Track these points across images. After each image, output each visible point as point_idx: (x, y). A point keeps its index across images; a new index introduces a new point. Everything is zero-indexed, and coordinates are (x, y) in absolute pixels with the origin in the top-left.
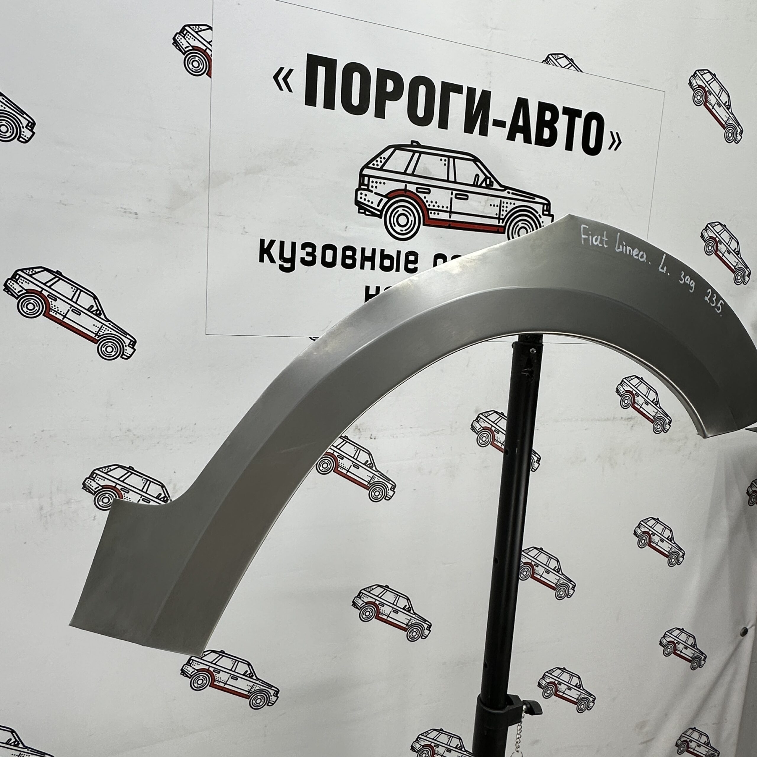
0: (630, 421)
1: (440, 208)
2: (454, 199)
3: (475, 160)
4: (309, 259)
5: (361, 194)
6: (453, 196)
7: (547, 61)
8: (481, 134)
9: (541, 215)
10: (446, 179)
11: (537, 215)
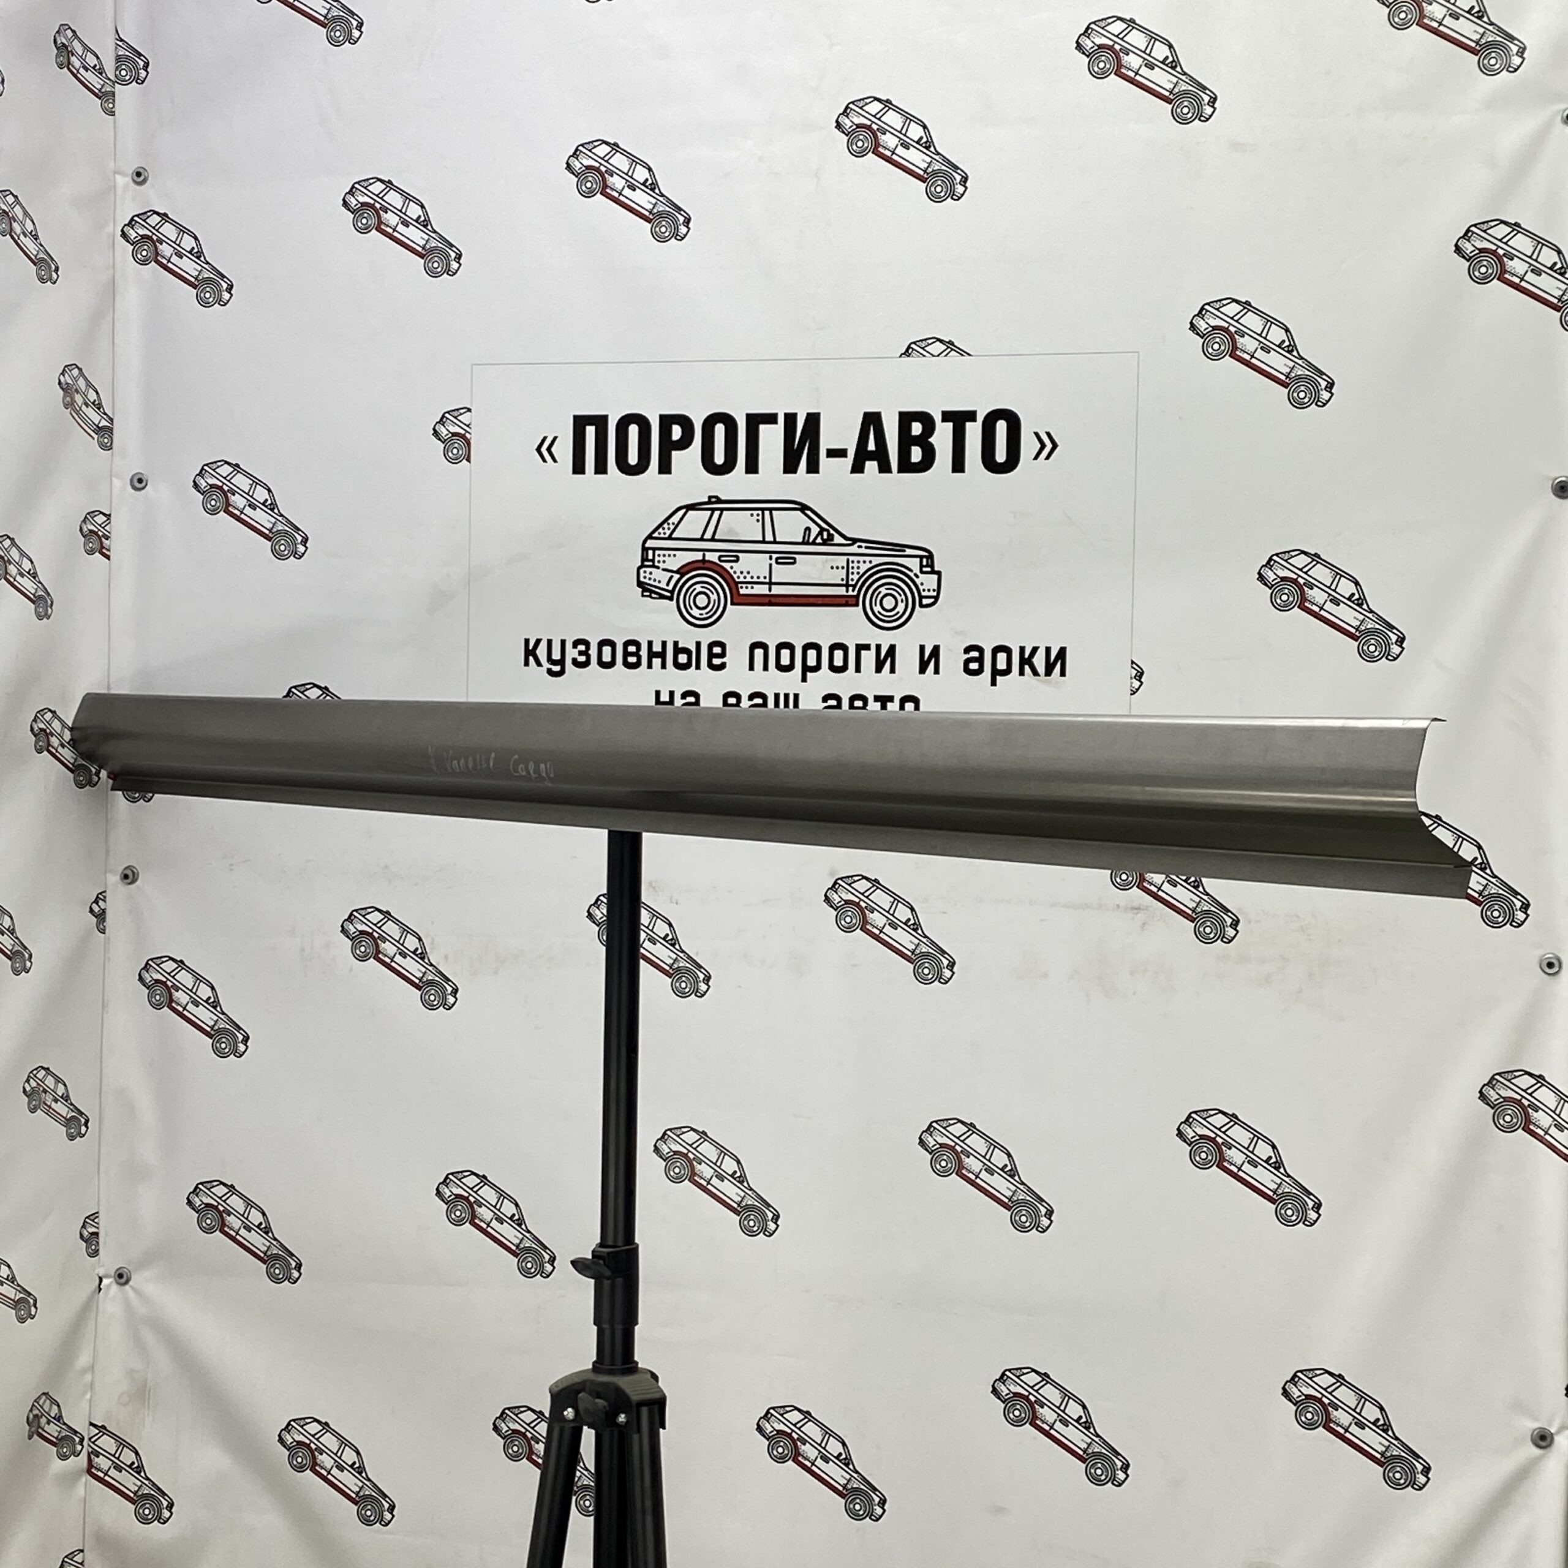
0: (1137, 913)
1: (755, 580)
2: (774, 565)
3: (803, 508)
4: (582, 659)
5: (645, 572)
6: (773, 562)
7: (907, 353)
8: (809, 471)
9: (919, 574)
10: (761, 539)
11: (911, 574)
